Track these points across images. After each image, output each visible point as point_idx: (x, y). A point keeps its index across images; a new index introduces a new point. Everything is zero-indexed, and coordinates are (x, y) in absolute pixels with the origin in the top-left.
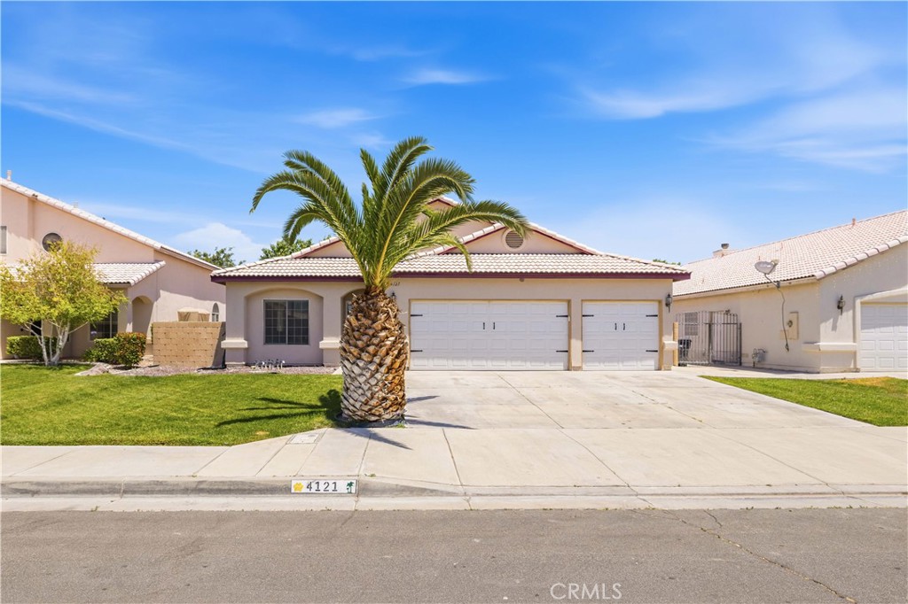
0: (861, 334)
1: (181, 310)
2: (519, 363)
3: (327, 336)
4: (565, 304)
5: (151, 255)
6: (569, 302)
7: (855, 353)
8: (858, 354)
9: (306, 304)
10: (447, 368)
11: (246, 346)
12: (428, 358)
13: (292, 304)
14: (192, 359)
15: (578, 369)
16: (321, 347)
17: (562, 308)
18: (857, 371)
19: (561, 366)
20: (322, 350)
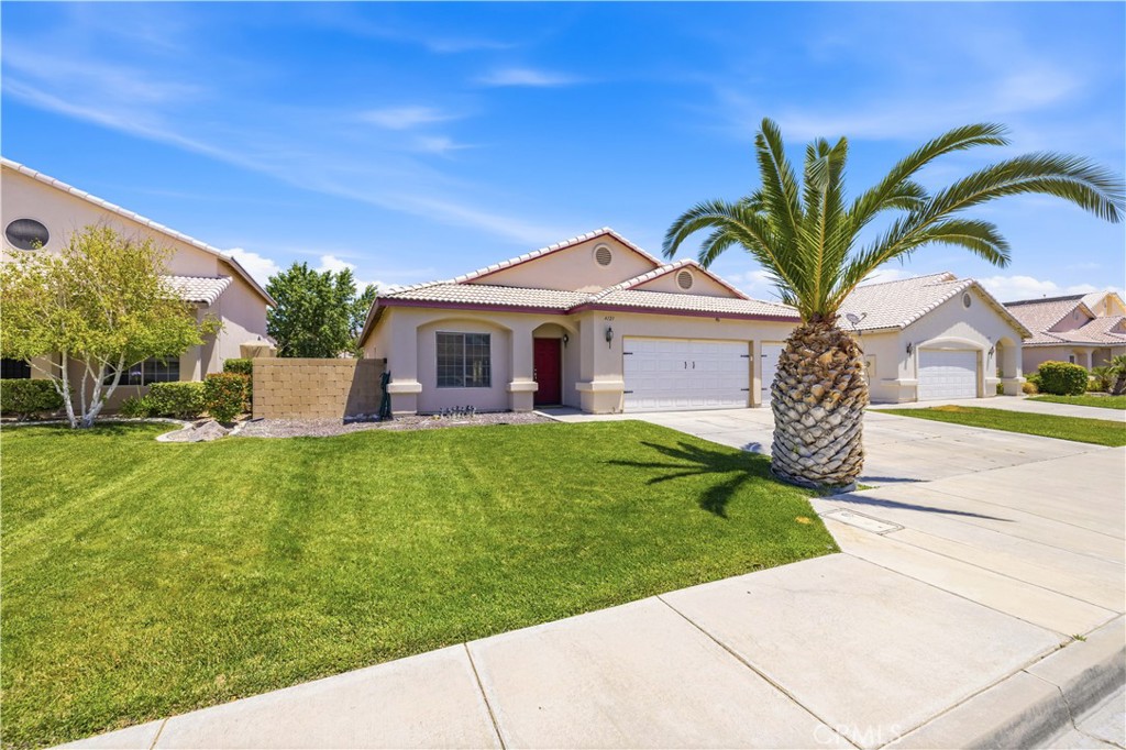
0: (921, 372)
1: (247, 344)
2: (713, 402)
3: (518, 377)
4: (747, 345)
5: (214, 268)
6: (751, 343)
7: (916, 387)
8: (919, 389)
9: (487, 338)
10: (654, 409)
11: (420, 390)
12: (638, 400)
13: (469, 338)
14: (313, 408)
15: (759, 406)
16: (513, 389)
17: (745, 349)
18: (916, 400)
19: (744, 403)
20: (512, 393)
